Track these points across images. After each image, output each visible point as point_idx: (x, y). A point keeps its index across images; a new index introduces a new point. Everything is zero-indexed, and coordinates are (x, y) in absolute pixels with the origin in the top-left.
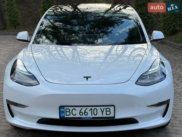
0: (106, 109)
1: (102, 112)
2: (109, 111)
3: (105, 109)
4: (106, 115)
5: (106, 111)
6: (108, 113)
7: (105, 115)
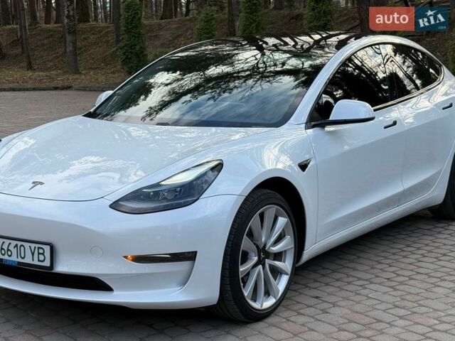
0: (39, 248)
1: (33, 254)
2: (43, 254)
3: (36, 249)
4: (39, 261)
5: (39, 253)
6: (41, 258)
7: (36, 262)
